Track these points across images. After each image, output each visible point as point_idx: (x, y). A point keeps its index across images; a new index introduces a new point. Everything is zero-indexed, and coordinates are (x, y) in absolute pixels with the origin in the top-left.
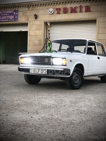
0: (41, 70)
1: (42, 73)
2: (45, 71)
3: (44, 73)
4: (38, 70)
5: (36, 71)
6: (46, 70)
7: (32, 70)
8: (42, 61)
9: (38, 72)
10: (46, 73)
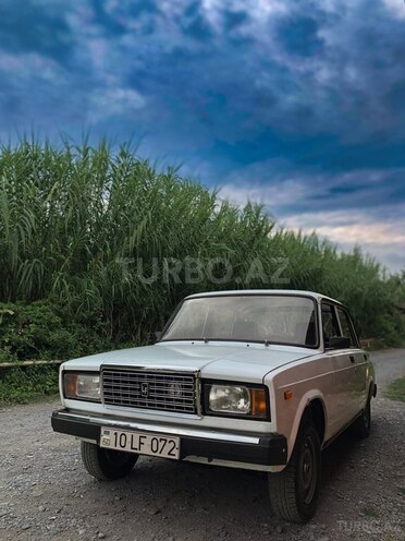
0: (150, 437)
1: (157, 454)
2: (169, 446)
3: (165, 454)
4: (137, 436)
5: (129, 440)
6: (177, 440)
7: (111, 437)
8: (156, 395)
9: (136, 445)
10: (176, 452)
